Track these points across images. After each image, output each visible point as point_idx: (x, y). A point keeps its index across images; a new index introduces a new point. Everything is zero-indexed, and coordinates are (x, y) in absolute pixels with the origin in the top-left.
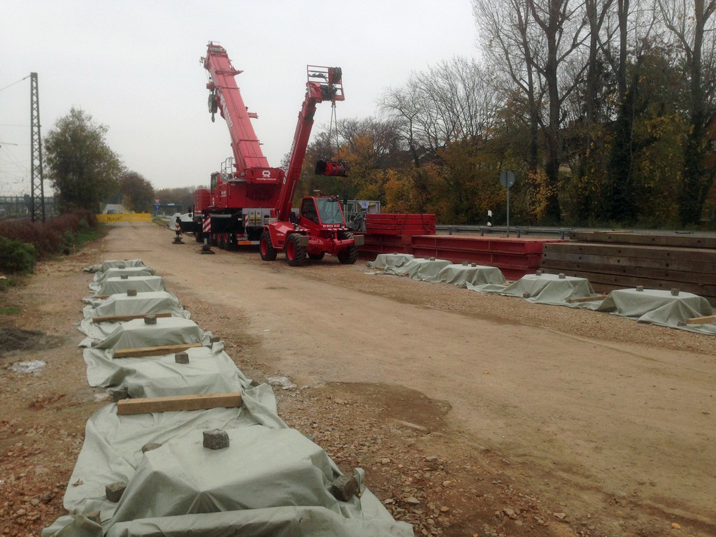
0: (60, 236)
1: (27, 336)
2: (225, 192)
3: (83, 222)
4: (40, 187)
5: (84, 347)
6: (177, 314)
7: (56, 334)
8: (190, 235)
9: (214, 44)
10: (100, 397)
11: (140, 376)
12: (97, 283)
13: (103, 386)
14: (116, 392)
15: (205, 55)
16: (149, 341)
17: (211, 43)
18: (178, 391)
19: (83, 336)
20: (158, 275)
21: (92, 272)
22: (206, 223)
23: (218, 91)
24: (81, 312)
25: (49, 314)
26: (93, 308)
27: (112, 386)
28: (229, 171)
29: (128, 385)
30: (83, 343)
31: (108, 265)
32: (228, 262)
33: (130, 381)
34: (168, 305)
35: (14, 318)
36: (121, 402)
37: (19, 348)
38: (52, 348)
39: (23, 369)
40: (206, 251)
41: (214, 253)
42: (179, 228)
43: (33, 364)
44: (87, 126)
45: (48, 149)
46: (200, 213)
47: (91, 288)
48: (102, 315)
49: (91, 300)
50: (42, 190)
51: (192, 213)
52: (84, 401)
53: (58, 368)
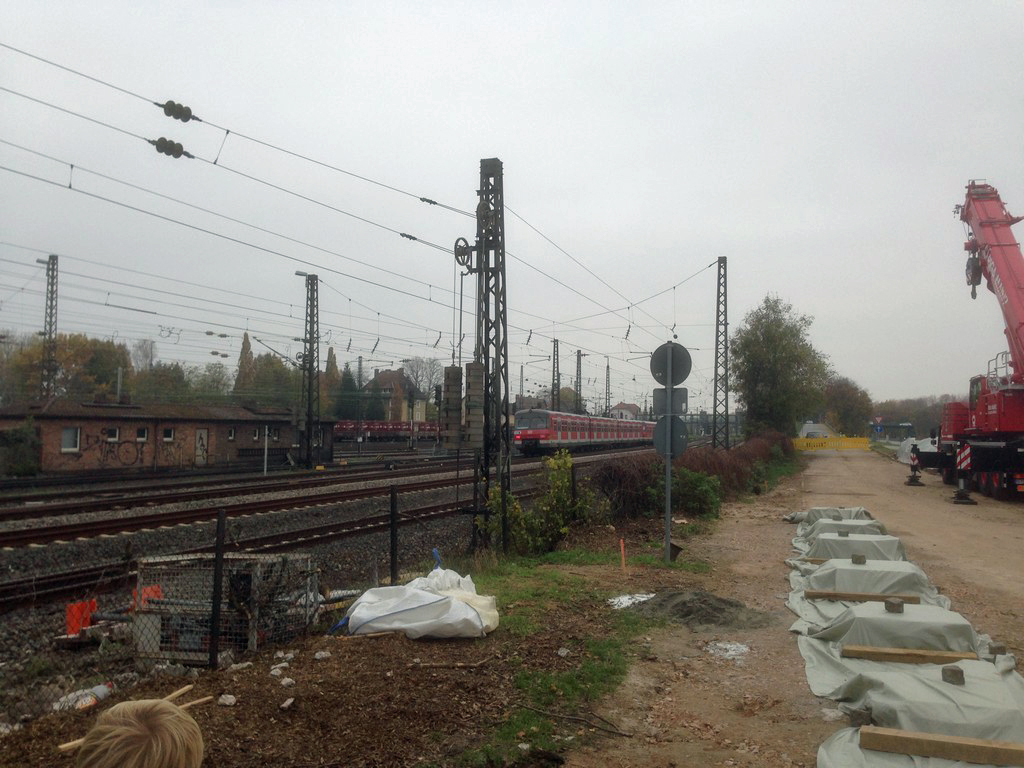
0: (749, 469)
1: (723, 606)
2: (994, 407)
3: (776, 449)
4: (724, 403)
5: (798, 633)
6: (930, 601)
7: (757, 608)
8: (931, 473)
9: (977, 183)
10: (831, 714)
11: (889, 693)
12: (803, 539)
13: (833, 698)
14: (854, 712)
15: (962, 201)
16: (894, 638)
17: (973, 182)
18: (952, 728)
19: (794, 616)
20: (894, 534)
21: (793, 521)
22: (963, 456)
23: (984, 252)
24: (787, 580)
25: (745, 577)
26: (802, 576)
27: (845, 700)
28: (1002, 373)
29: (873, 705)
30: (795, 626)
31: (817, 515)
32: (1002, 520)
33: (875, 699)
34: (915, 584)
35: (703, 578)
36: (865, 729)
37: (714, 622)
38: (756, 628)
39: (721, 653)
40: (962, 499)
41: (975, 503)
42: (916, 462)
43: (734, 647)
44: (784, 319)
45: (734, 352)
46: (950, 439)
47: (795, 545)
48: (817, 589)
49: (798, 563)
50: (726, 407)
51: (937, 439)
52: (809, 716)
53: (766, 659)
